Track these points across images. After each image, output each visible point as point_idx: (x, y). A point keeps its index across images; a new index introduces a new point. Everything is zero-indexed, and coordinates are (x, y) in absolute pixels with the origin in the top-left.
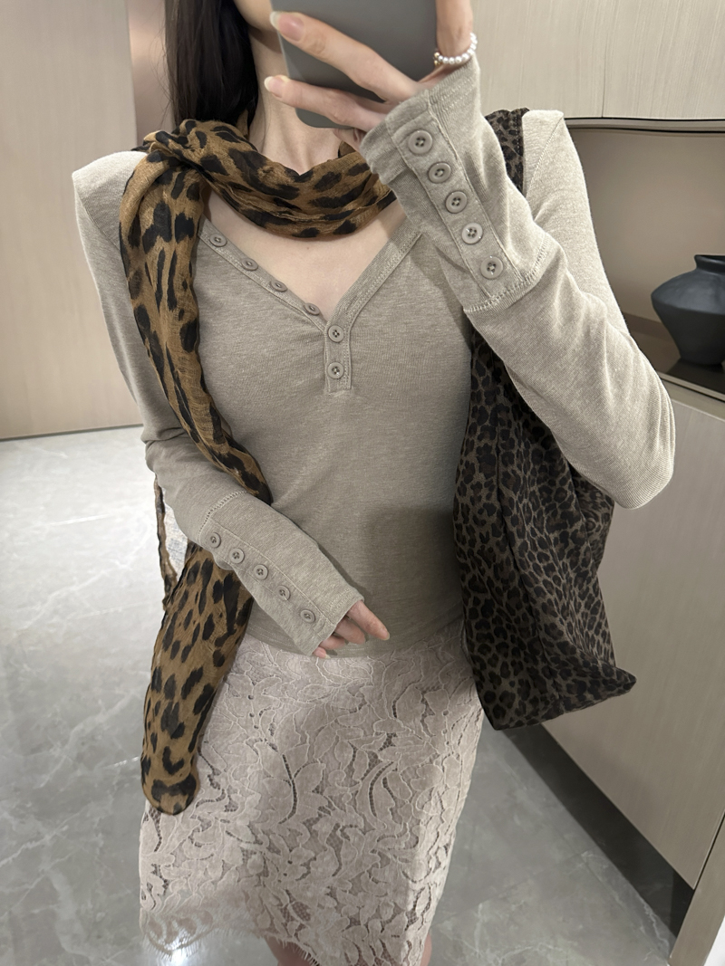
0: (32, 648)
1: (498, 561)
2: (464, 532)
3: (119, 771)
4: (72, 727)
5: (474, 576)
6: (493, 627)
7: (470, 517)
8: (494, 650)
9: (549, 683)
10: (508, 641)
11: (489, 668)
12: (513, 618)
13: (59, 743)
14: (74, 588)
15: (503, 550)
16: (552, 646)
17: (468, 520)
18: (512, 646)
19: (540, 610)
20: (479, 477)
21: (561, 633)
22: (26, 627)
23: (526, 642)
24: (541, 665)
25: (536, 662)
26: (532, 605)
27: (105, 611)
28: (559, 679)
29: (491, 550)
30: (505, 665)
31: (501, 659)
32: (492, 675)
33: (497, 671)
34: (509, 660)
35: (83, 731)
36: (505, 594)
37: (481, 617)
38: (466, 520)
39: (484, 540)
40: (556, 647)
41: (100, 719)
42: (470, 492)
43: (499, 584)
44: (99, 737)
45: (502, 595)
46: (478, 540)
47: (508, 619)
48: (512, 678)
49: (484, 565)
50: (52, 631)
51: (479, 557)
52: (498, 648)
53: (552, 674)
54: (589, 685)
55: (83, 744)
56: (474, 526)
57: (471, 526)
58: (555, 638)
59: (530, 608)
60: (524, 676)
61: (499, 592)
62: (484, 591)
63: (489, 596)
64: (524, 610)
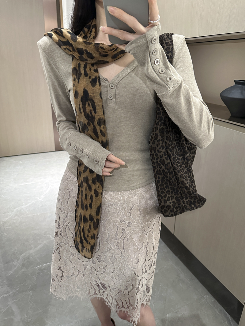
0: (7, 227)
1: (166, 163)
2: (154, 156)
3: (38, 269)
4: (21, 254)
5: (158, 170)
6: (165, 186)
7: (157, 151)
8: (166, 193)
9: (182, 201)
10: (170, 189)
11: (164, 198)
12: (171, 181)
13: (16, 260)
14: (23, 207)
15: (167, 160)
16: (183, 188)
17: (156, 151)
18: (171, 191)
19: (180, 177)
20: (160, 138)
21: (186, 184)
22: (6, 220)
23: (175, 188)
24: (180, 195)
25: (178, 195)
26: (177, 176)
27: (33, 215)
28: (184, 200)
29: (164, 160)
30: (169, 197)
31: (168, 195)
32: (165, 200)
33: (166, 199)
34: (170, 196)
35: (25, 255)
36: (169, 174)
37: (161, 183)
38: (155, 152)
39: (161, 157)
40: (184, 188)
41: (32, 251)
42: (157, 143)
43: (166, 171)
44: (31, 258)
45: (167, 174)
46: (159, 157)
47: (170, 182)
48: (171, 201)
49: (161, 165)
50: (15, 221)
51: (160, 163)
52: (167, 192)
53: (183, 198)
54: (193, 202)
55: (25, 260)
56: (158, 153)
57: (157, 153)
58: (184, 185)
59: (176, 177)
60: (174, 200)
61: (167, 173)
62: (161, 174)
63: (163, 176)
64: (174, 178)
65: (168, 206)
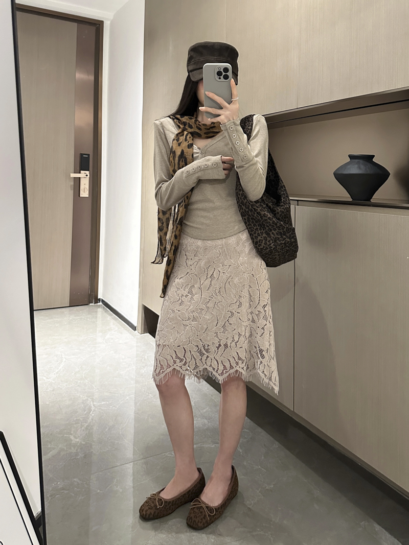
6: (252, 225)
9: (271, 233)
10: (258, 227)
11: (254, 235)
12: (254, 218)
23: (261, 223)
24: (267, 228)
28: (273, 231)
31: (257, 232)
32: (255, 236)
33: (256, 235)
49: (242, 206)
53: (271, 230)
59: (257, 213)
60: (264, 235)
61: (248, 212)
62: (245, 216)
63: (247, 216)
64: (256, 214)
65: (260, 240)
